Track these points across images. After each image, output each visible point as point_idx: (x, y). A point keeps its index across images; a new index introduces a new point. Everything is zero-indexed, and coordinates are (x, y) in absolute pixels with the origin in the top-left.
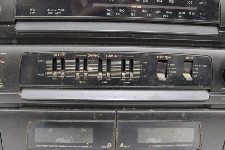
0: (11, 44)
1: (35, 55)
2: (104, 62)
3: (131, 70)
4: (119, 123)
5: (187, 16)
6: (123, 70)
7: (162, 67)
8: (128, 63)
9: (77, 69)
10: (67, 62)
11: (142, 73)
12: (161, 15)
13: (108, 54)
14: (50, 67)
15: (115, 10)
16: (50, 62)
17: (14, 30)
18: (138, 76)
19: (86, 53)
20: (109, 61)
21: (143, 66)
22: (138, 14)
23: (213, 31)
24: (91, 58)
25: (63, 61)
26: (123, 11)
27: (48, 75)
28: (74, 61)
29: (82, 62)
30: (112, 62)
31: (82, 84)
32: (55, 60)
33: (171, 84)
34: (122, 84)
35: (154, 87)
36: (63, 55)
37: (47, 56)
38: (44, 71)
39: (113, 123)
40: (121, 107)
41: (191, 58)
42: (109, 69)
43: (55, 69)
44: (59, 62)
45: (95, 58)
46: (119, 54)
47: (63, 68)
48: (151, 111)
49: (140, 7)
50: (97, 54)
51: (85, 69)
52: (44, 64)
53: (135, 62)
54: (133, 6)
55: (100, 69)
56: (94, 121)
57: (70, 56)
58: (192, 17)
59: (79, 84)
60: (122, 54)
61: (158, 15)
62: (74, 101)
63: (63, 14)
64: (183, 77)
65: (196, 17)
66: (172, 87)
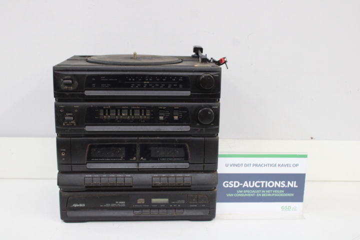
0: (80, 102)
1: (94, 108)
2: (131, 111)
3: (145, 114)
4: (140, 145)
5: (173, 86)
6: (141, 115)
7: (162, 112)
8: (143, 111)
9: (117, 115)
10: (111, 111)
11: (151, 116)
12: (159, 87)
13: (132, 106)
14: (102, 114)
15: (136, 85)
16: (102, 111)
17: (84, 95)
18: (148, 118)
19: (121, 106)
20: (133, 110)
21: (151, 113)
22: (147, 87)
23: (187, 93)
24: (124, 109)
25: (109, 110)
26: (140, 85)
27: (101, 118)
28: (115, 111)
29: (119, 111)
30: (135, 111)
31: (119, 122)
32: (105, 110)
33: (167, 122)
34: (140, 122)
35: (158, 124)
36: (109, 107)
37: (101, 108)
38: (99, 116)
39: (136, 144)
40: (141, 136)
41: (178, 108)
42: (133, 115)
43: (105, 114)
44: (107, 111)
45: (126, 109)
46: (138, 106)
47: (109, 114)
48: (158, 138)
49: (148, 82)
50: (126, 106)
51: (121, 114)
52: (99, 112)
53: (147, 111)
54: (145, 82)
55: (129, 115)
56: (125, 143)
57: (113, 107)
58: (175, 87)
59: (117, 122)
60: (140, 106)
61: (157, 87)
62: (114, 132)
63: (109, 87)
64: (174, 118)
65: (178, 87)
66: (168, 123)
